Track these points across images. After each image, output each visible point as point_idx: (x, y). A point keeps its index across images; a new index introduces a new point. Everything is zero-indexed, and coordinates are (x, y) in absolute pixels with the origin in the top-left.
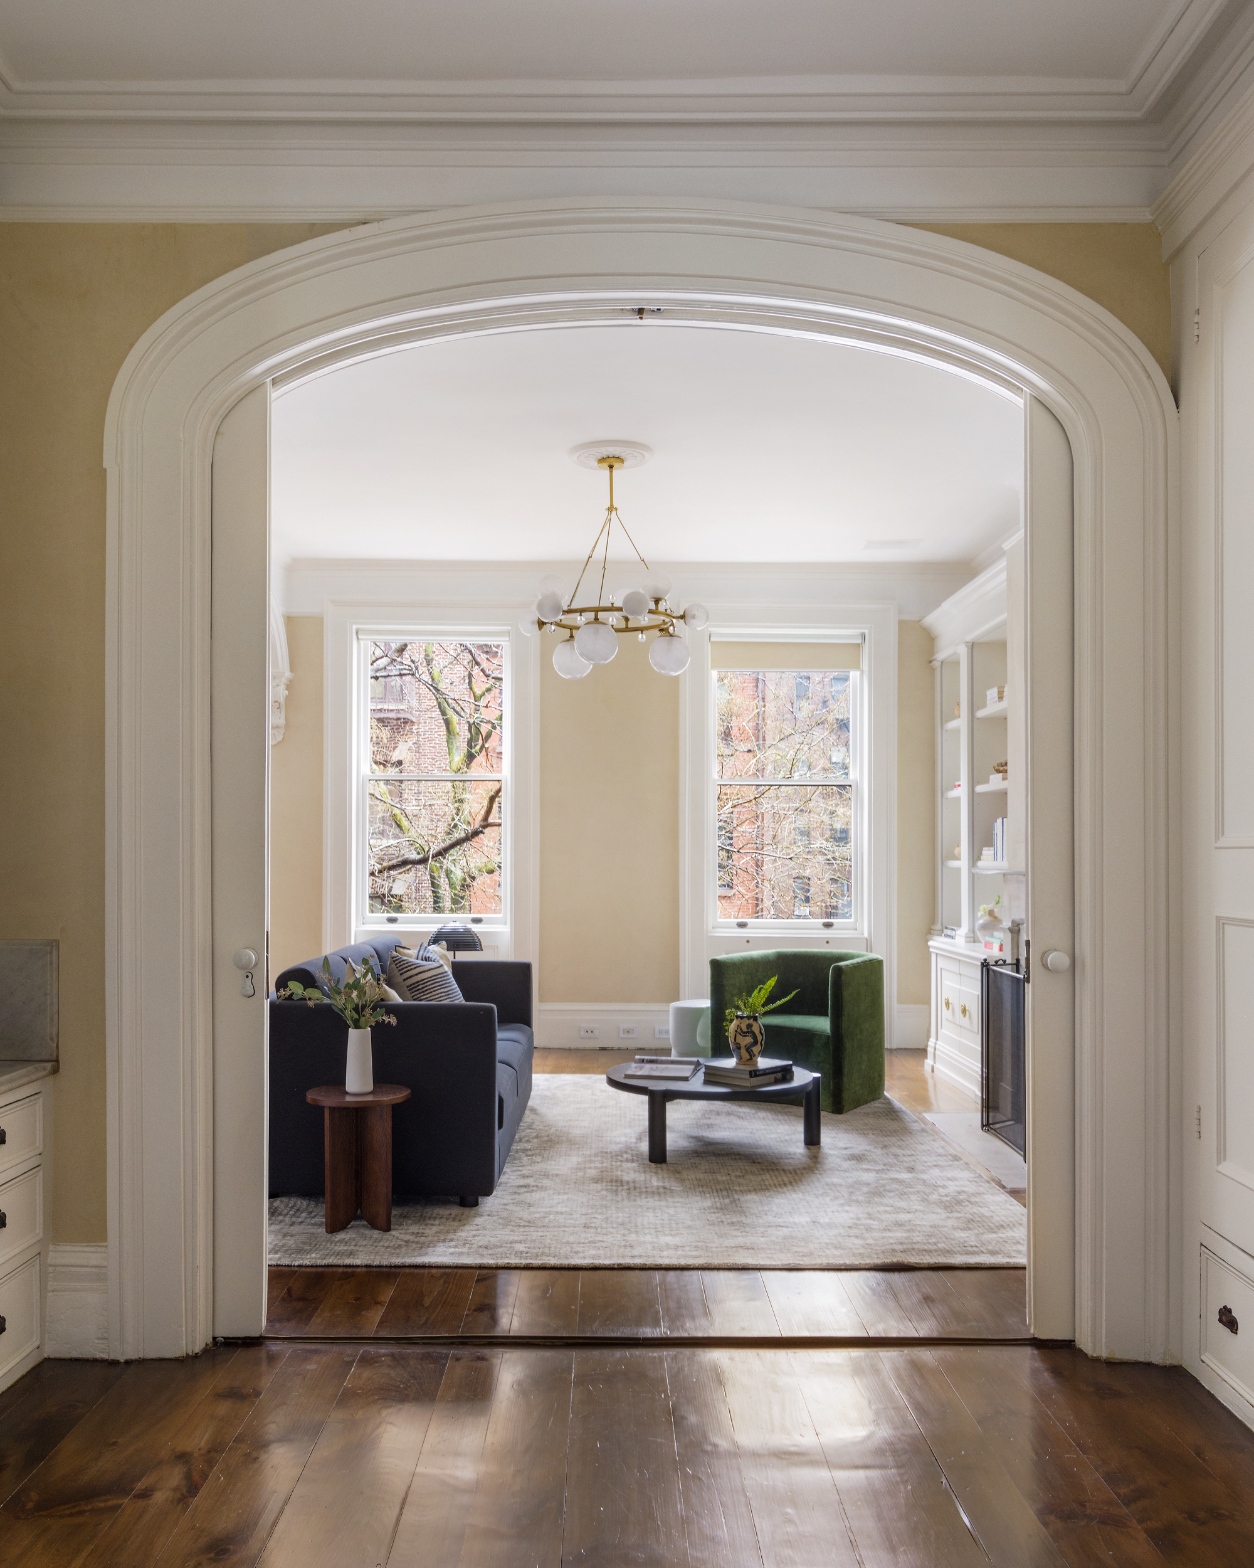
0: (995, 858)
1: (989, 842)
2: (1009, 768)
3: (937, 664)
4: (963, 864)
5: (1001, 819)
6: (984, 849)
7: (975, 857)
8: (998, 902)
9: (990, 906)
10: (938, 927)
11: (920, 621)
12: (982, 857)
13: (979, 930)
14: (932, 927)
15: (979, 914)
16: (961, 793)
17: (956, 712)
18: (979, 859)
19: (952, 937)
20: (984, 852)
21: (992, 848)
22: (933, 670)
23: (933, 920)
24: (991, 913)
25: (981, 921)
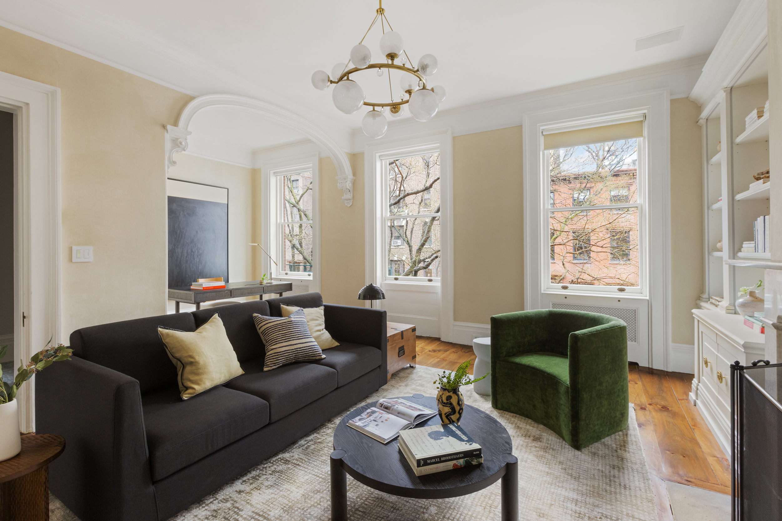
0: (756, 249)
1: (751, 237)
2: (771, 174)
3: (702, 122)
4: (725, 254)
5: (762, 217)
6: (744, 243)
7: (735, 251)
8: (760, 285)
9: (751, 288)
10: (706, 296)
11: (688, 97)
12: (742, 249)
13: (739, 306)
14: (701, 295)
15: (739, 294)
16: (723, 204)
17: (718, 148)
18: (740, 250)
19: (717, 306)
20: (744, 246)
21: (754, 242)
22: (700, 127)
23: (702, 290)
24: (752, 294)
25: (741, 300)
